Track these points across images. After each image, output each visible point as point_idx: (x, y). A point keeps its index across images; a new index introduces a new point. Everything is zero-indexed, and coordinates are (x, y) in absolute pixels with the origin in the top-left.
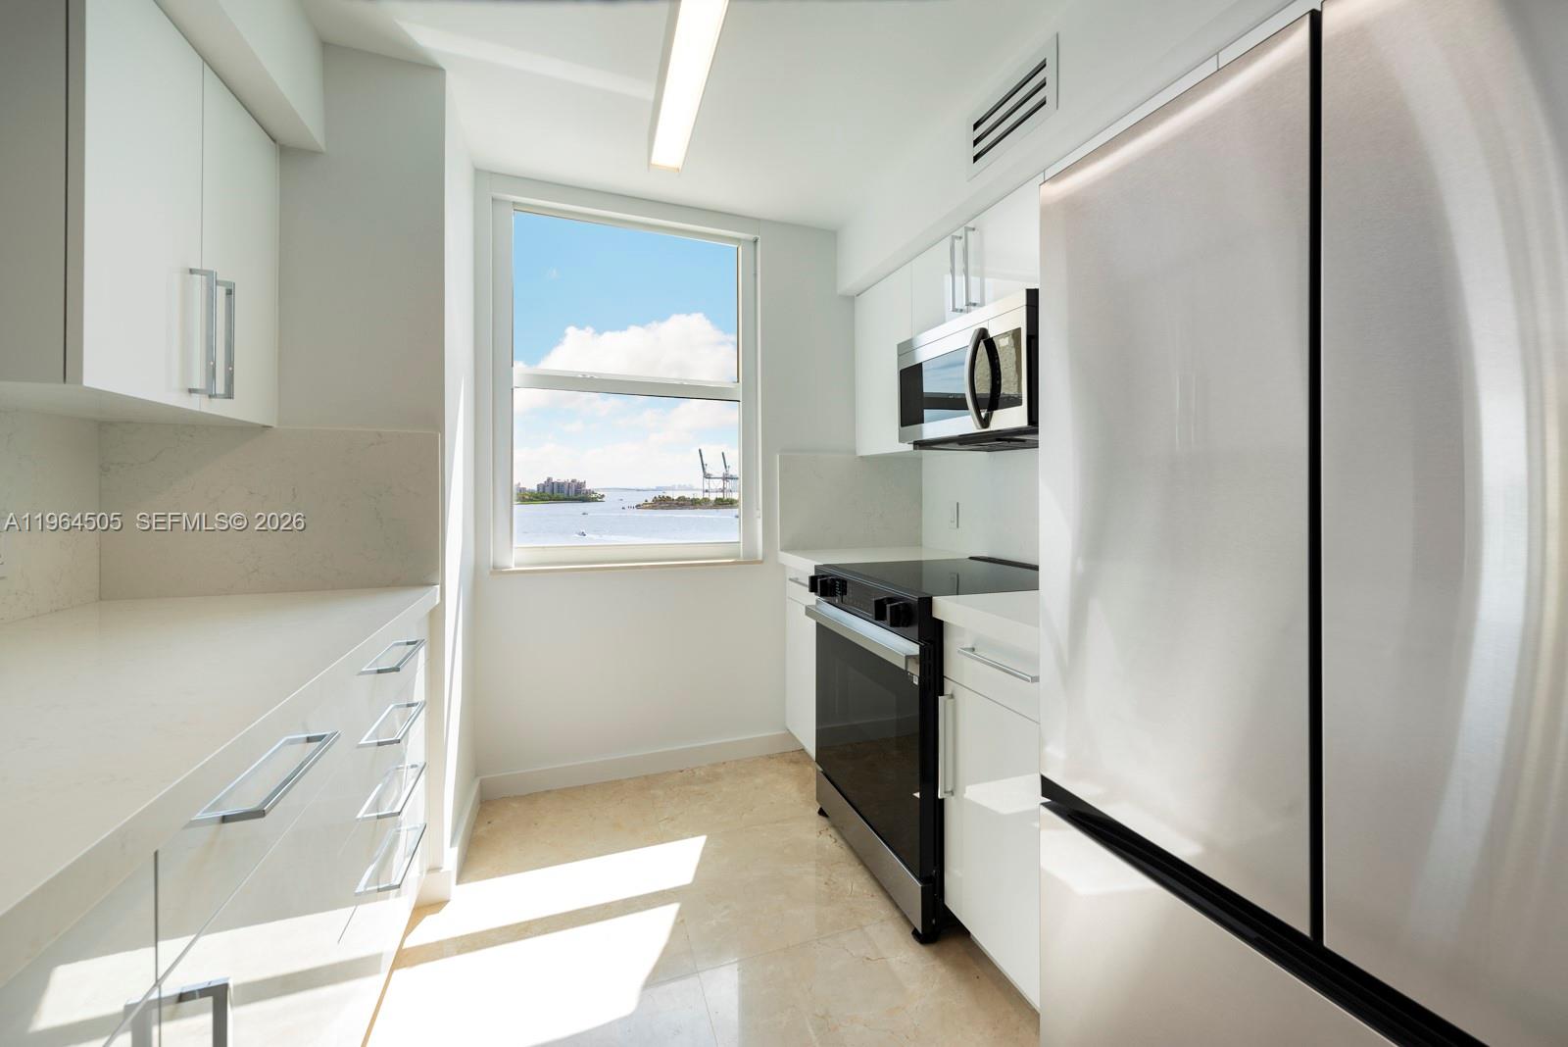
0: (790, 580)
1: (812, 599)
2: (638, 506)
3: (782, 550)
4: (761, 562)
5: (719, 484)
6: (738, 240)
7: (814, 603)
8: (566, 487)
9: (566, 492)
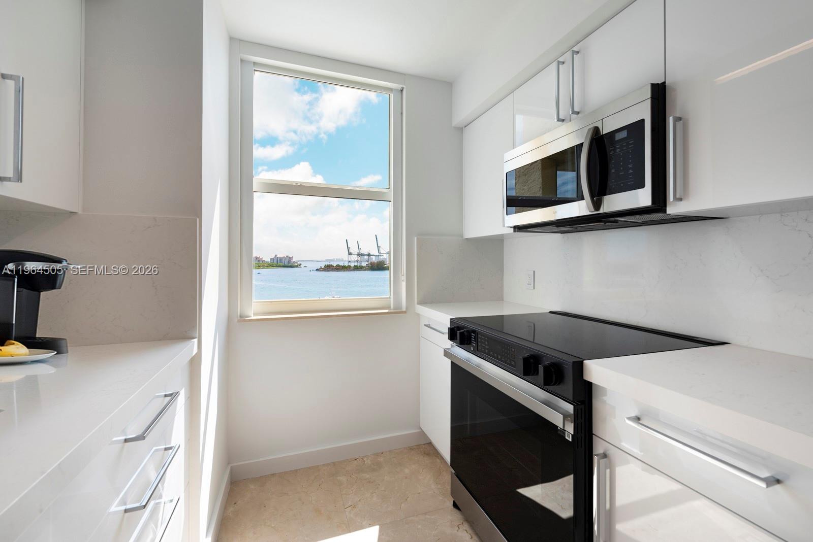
0: (425, 325)
1: (448, 344)
2: (317, 270)
3: (418, 304)
4: (405, 312)
5: (355, 258)
6: (391, 90)
7: (450, 347)
8: (284, 260)
9: (283, 262)
